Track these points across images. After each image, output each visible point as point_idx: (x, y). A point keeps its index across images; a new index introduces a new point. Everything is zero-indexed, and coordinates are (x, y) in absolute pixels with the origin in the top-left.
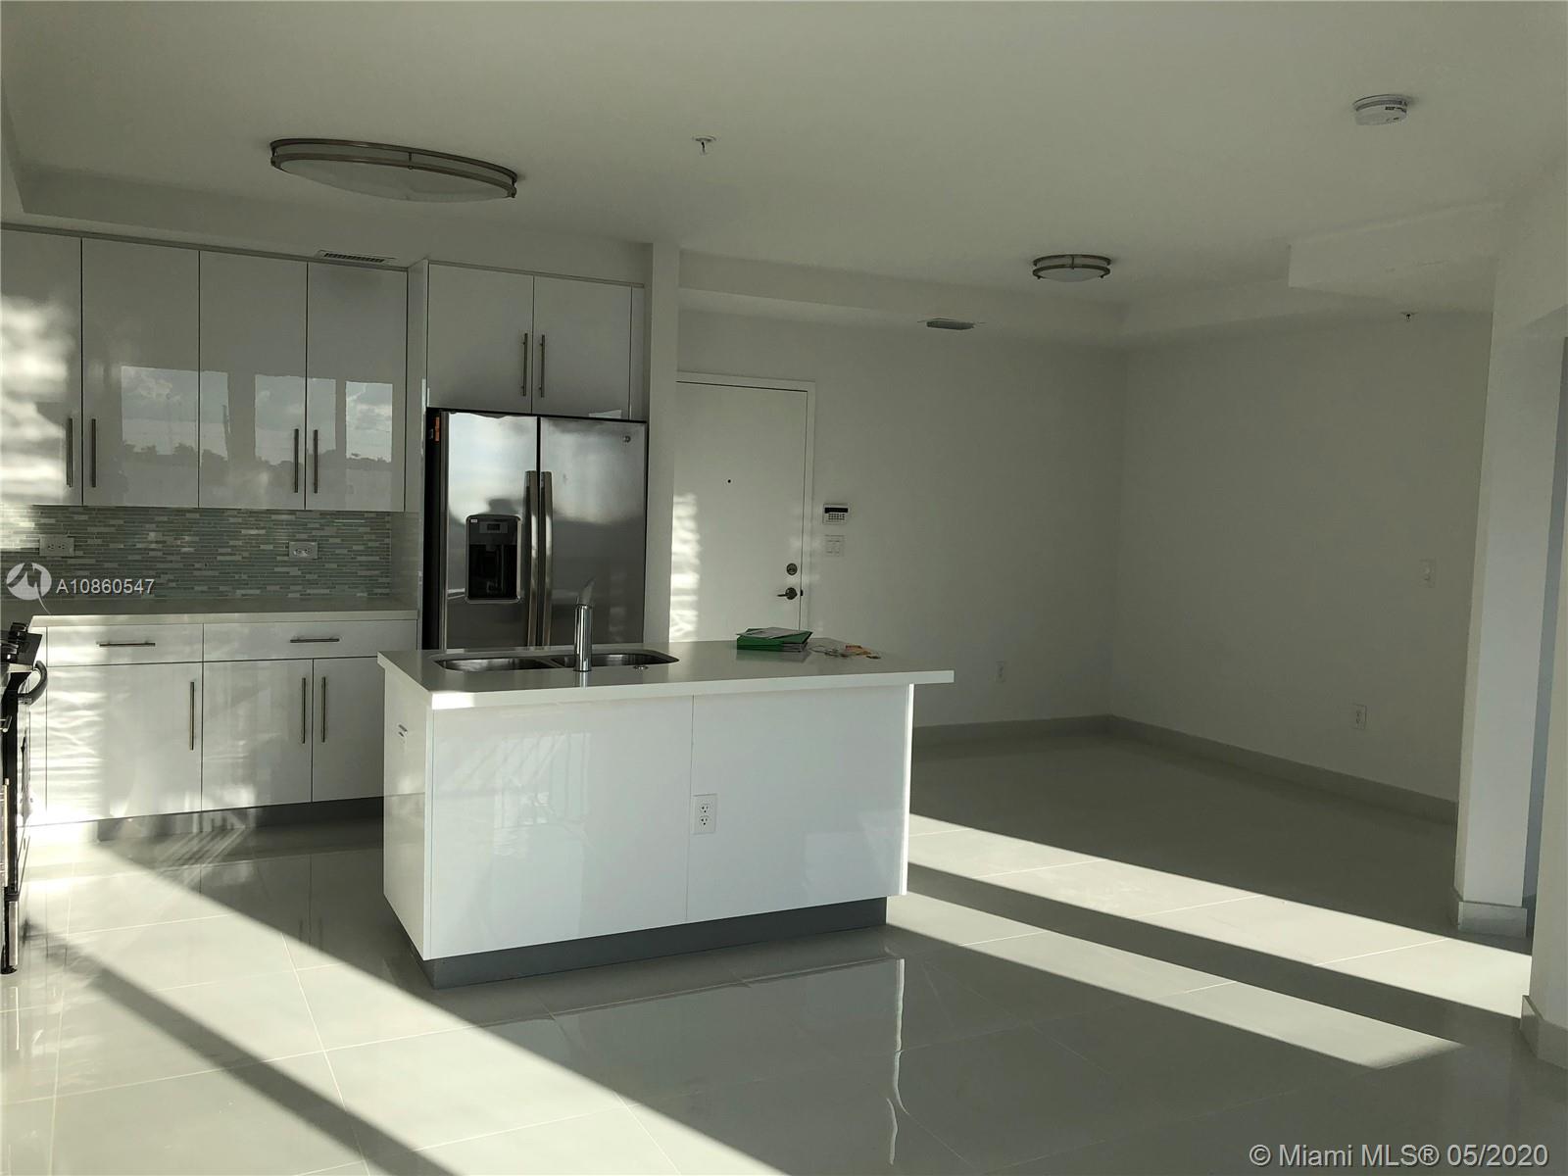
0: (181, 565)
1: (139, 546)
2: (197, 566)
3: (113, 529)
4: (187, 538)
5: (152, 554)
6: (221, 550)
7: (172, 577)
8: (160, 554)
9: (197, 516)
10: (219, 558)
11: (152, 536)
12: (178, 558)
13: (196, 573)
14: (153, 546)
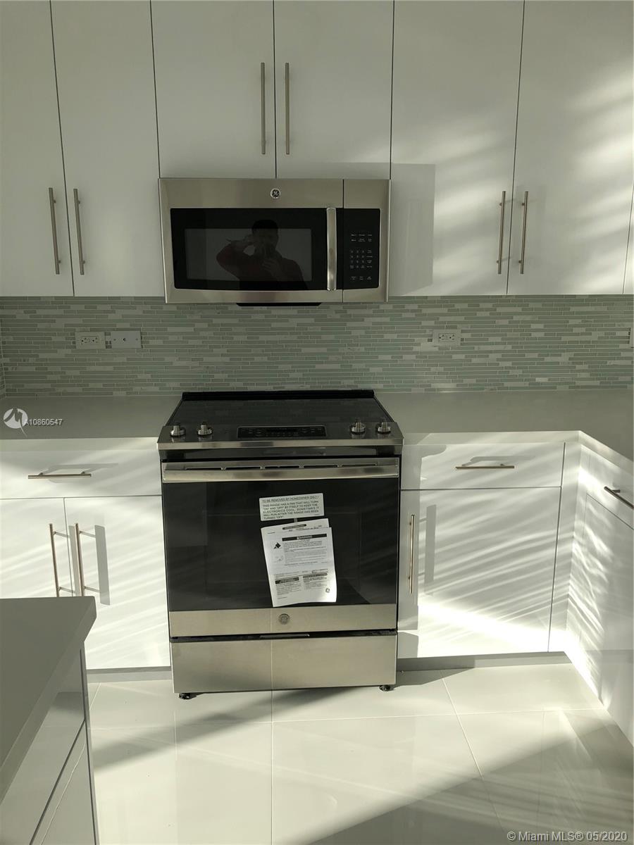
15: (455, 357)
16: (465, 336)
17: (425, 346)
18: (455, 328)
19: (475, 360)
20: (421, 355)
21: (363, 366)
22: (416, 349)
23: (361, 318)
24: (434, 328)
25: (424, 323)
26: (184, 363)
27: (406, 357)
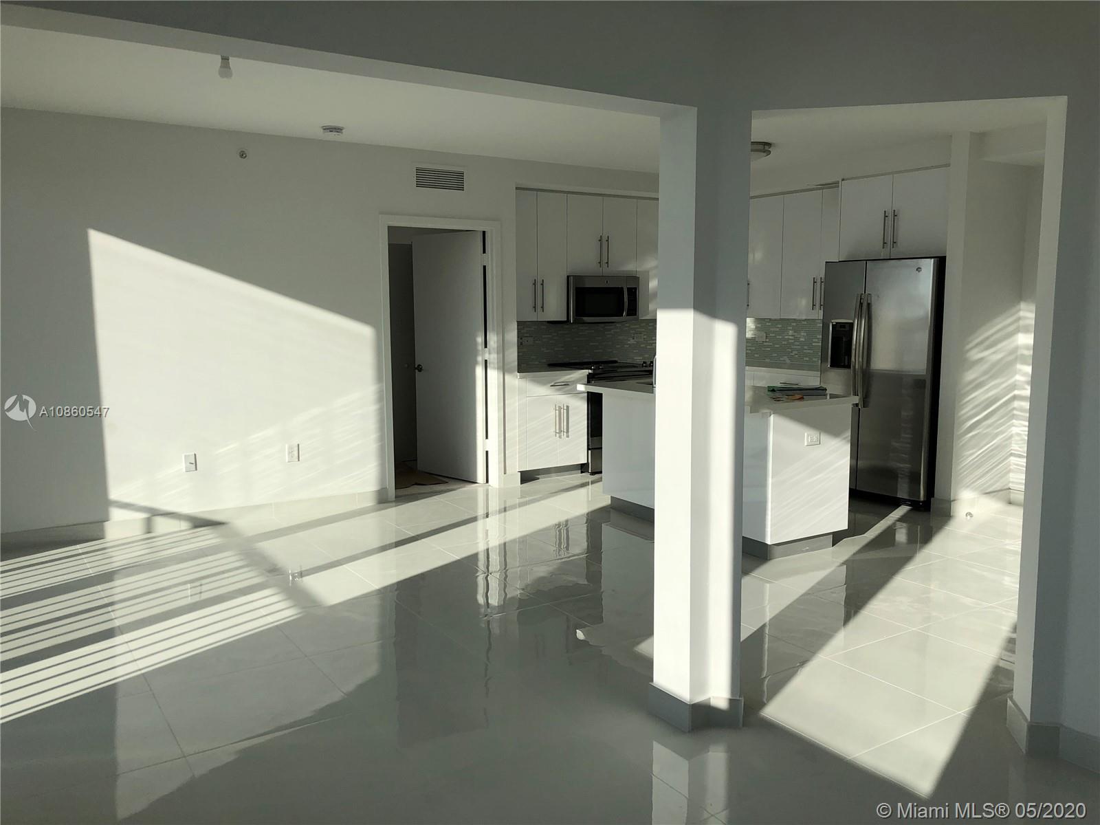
0: (799, 347)
1: (786, 337)
2: (806, 347)
3: (778, 329)
4: (802, 334)
5: (791, 341)
6: (814, 340)
7: (796, 352)
8: (792, 341)
9: (805, 323)
10: (814, 344)
11: (791, 332)
12: (798, 343)
13: (805, 351)
14: (791, 337)
15: (642, 346)
16: (645, 337)
17: (632, 341)
18: (640, 333)
19: (648, 347)
20: (630, 345)
21: (610, 350)
22: (629, 342)
23: (610, 330)
24: (634, 334)
25: (631, 331)
26: (548, 351)
27: (626, 346)
